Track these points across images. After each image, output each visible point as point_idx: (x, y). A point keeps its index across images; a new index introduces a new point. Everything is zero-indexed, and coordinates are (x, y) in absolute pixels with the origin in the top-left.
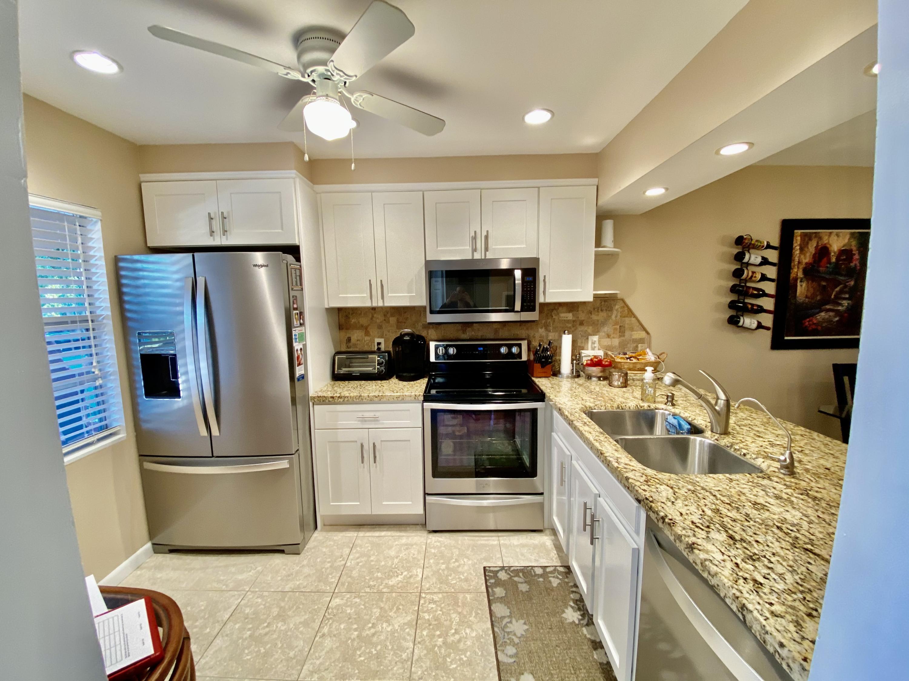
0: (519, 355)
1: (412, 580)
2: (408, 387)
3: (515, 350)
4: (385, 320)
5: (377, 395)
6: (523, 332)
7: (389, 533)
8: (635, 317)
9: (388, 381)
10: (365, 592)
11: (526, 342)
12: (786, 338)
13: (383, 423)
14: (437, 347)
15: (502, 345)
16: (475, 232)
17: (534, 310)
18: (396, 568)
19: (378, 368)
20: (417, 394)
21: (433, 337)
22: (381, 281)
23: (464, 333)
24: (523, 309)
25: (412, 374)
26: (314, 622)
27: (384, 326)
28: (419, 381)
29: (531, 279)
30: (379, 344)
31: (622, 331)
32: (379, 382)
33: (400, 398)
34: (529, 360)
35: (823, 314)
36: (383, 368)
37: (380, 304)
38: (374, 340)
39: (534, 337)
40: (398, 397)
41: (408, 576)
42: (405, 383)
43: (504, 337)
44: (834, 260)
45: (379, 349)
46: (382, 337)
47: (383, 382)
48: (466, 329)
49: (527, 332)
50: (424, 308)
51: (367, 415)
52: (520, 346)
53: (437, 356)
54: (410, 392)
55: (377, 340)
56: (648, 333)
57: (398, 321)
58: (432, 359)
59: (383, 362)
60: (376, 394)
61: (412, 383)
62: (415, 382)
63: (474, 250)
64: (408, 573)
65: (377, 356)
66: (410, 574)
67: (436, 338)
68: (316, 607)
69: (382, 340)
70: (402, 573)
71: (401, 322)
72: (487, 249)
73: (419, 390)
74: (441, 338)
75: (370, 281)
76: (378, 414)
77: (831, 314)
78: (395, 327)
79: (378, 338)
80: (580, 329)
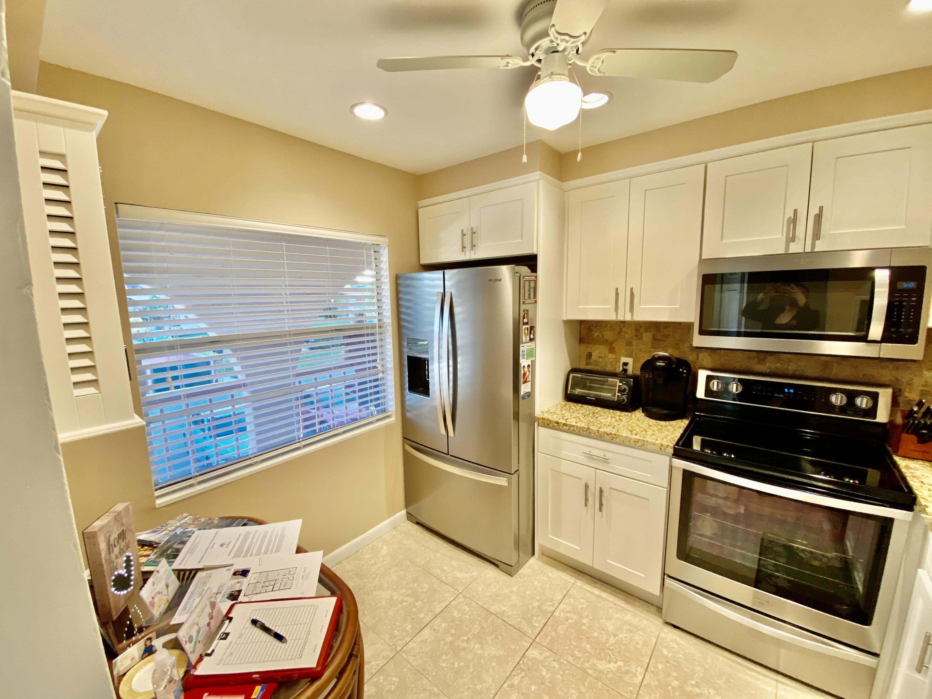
0: (872, 411)
1: (627, 678)
2: (655, 428)
3: (862, 402)
4: (636, 336)
5: (608, 433)
6: (886, 375)
7: (612, 598)
9: (629, 414)
10: (567, 661)
11: (890, 391)
13: (614, 468)
14: (709, 379)
15: (835, 391)
16: (795, 211)
17: (913, 340)
18: (611, 650)
19: (618, 396)
20: (665, 442)
21: (705, 364)
22: (632, 289)
23: (759, 363)
24: (887, 338)
25: (665, 412)
26: (508, 663)
27: (634, 343)
28: (673, 423)
29: (912, 285)
30: (626, 364)
32: (618, 413)
33: (640, 444)
34: (891, 422)
36: (625, 397)
37: (628, 318)
38: (620, 359)
39: (910, 384)
40: (636, 441)
41: (623, 669)
42: (652, 422)
45: (625, 370)
46: (630, 357)
47: (624, 413)
48: (766, 358)
49: (895, 374)
50: (689, 326)
51: (594, 452)
52: (875, 397)
53: (708, 391)
54: (655, 437)
55: (624, 360)
57: (654, 338)
58: (700, 393)
59: (625, 390)
60: (608, 430)
61: (663, 423)
62: (668, 423)
63: (792, 239)
64: (624, 666)
65: (618, 381)
66: (627, 668)
67: (710, 366)
68: (513, 647)
69: (630, 360)
70: (617, 660)
71: (659, 340)
72: (817, 236)
73: (669, 437)
74: (718, 366)
75: (617, 289)
76: (609, 455)
78: (650, 344)
79: (626, 356)
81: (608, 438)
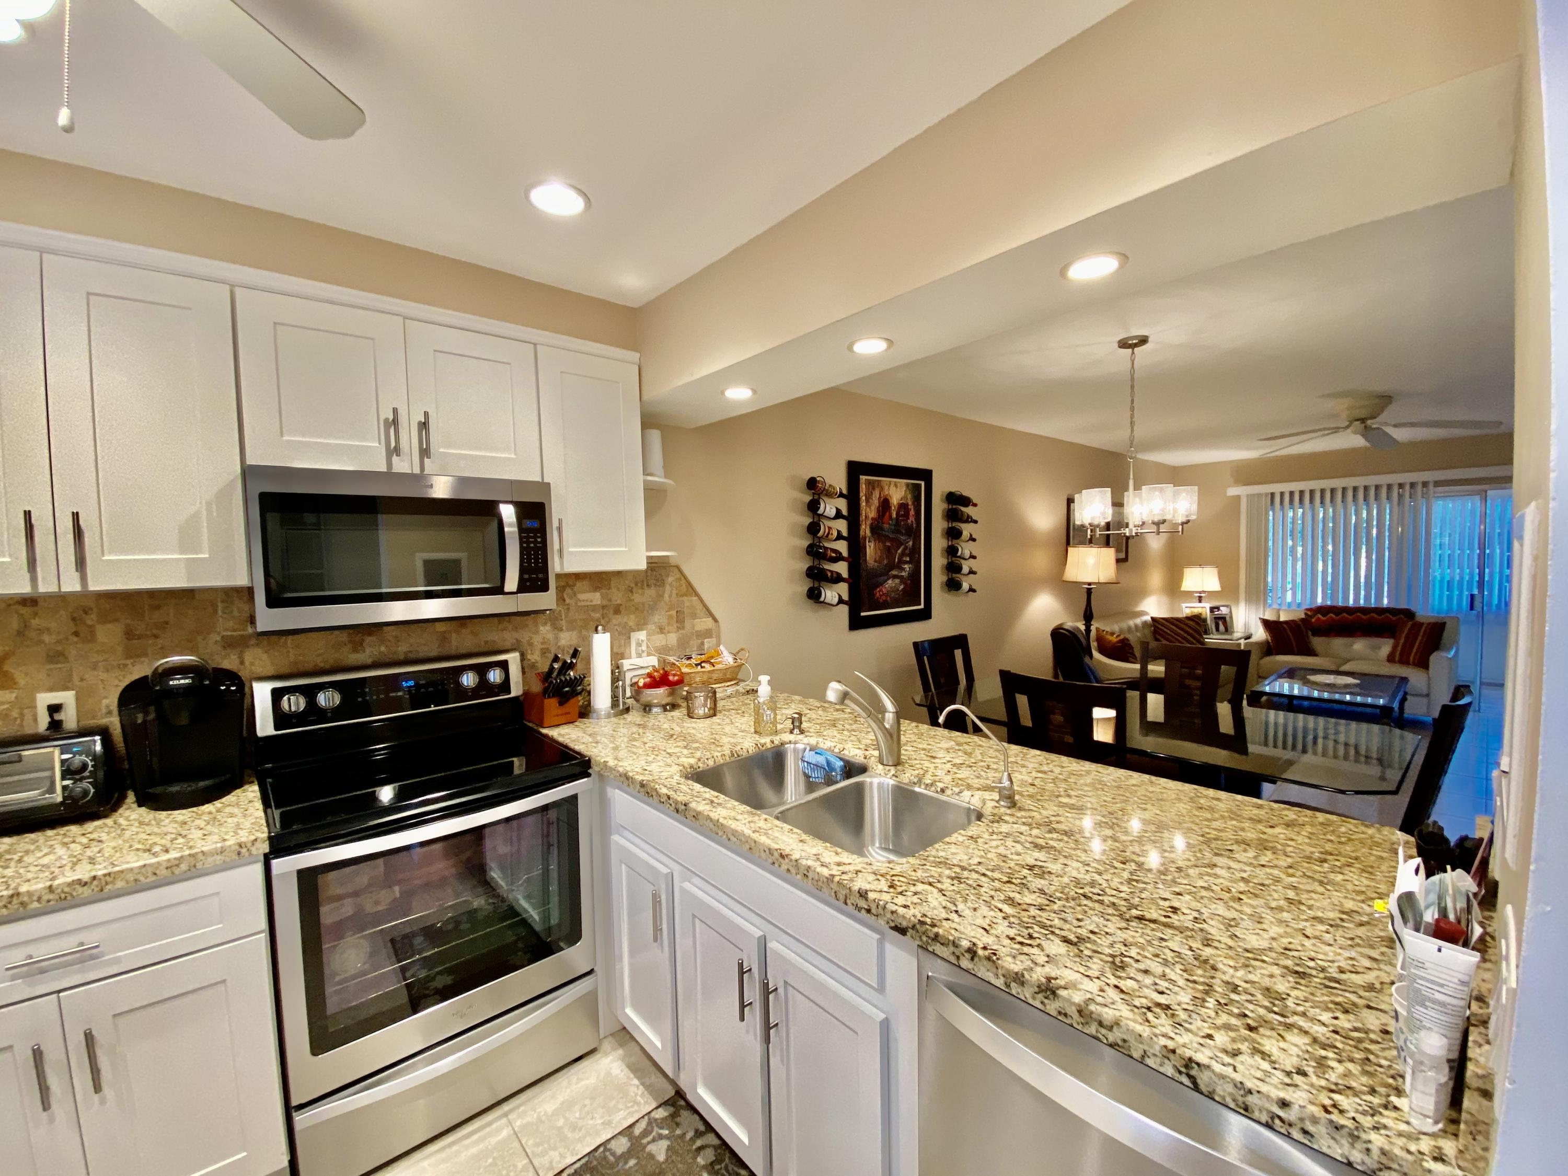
0: (505, 686)
2: (201, 823)
3: (495, 676)
4: (76, 634)
5: (86, 877)
6: (507, 636)
8: (697, 595)
9: (109, 821)
11: (516, 655)
12: (863, 614)
13: (118, 960)
14: (277, 695)
15: (463, 669)
16: (395, 411)
17: (545, 588)
19: (64, 788)
20: (244, 836)
21: (259, 670)
22: (76, 516)
23: (355, 650)
24: (523, 587)
25: (202, 784)
27: (72, 652)
28: (230, 798)
29: (536, 524)
30: (54, 709)
31: (680, 620)
32: (74, 829)
33: (184, 867)
34: (526, 694)
35: (890, 582)
36: (86, 785)
37: (71, 584)
38: (34, 699)
40: (171, 866)
42: (181, 815)
43: (463, 651)
44: (894, 515)
45: (55, 725)
46: (66, 688)
47: (91, 826)
48: (363, 640)
50: (249, 592)
51: (42, 951)
52: (504, 665)
53: (281, 718)
54: (215, 838)
55: (45, 699)
56: (716, 620)
57: (129, 634)
58: (265, 726)
59: (84, 766)
60: (83, 872)
61: (207, 808)
62: (218, 804)
63: (394, 451)
65: (57, 752)
67: (270, 671)
69: (66, 698)
71: (140, 637)
72: (425, 451)
73: (247, 824)
74: (285, 670)
75: (28, 515)
76: (91, 938)
77: (897, 581)
78: (120, 649)
79: (51, 689)
80: (615, 622)
81: (86, 892)
